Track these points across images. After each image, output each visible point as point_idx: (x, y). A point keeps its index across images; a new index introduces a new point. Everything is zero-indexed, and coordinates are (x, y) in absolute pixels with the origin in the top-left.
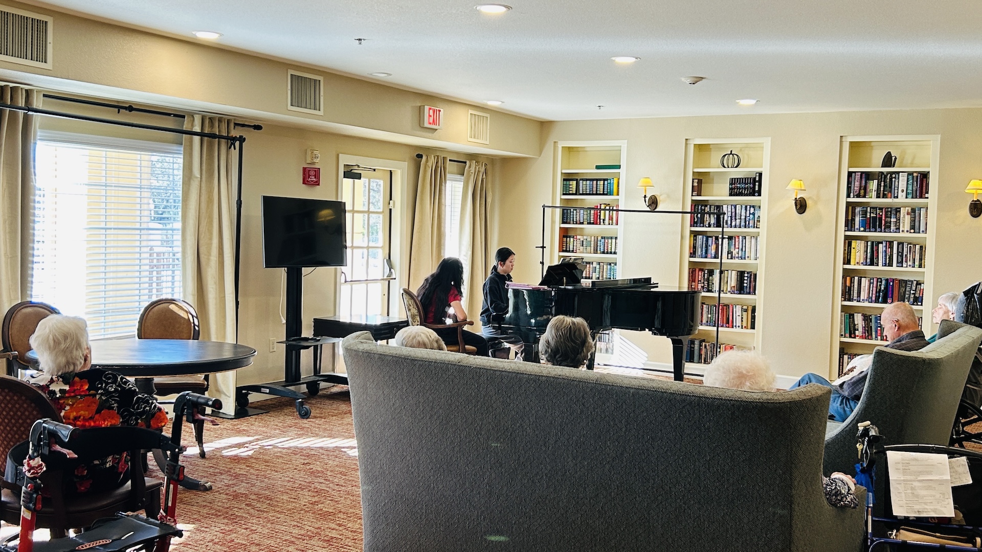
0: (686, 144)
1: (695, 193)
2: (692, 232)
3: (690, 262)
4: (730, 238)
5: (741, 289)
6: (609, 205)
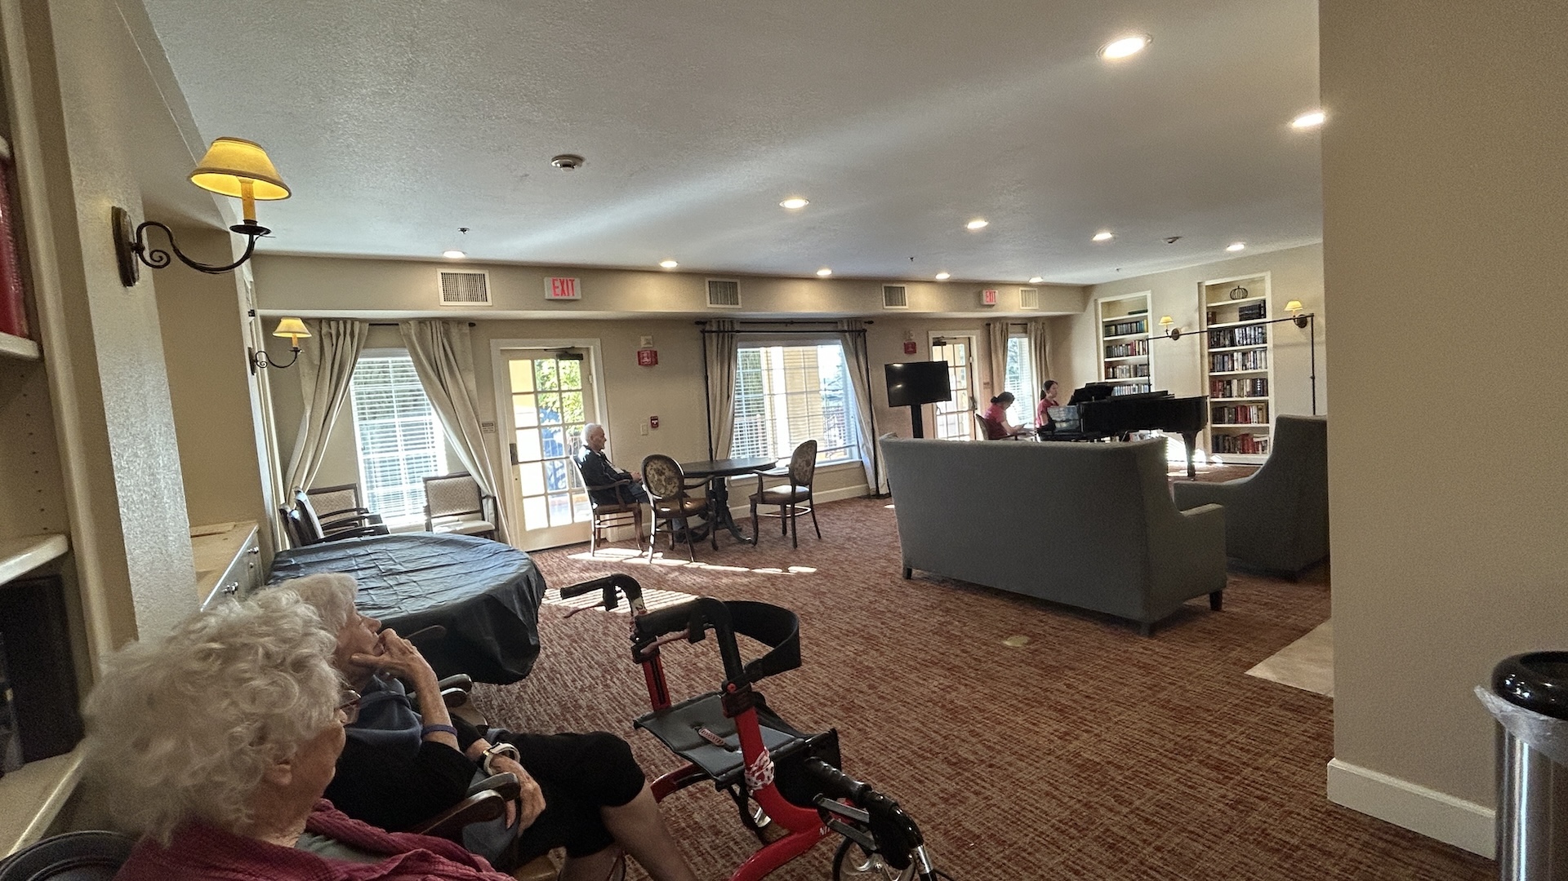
0: (1199, 286)
1: (1210, 323)
2: (1209, 353)
3: (1210, 376)
4: (1244, 354)
5: (1254, 393)
6: (1143, 341)
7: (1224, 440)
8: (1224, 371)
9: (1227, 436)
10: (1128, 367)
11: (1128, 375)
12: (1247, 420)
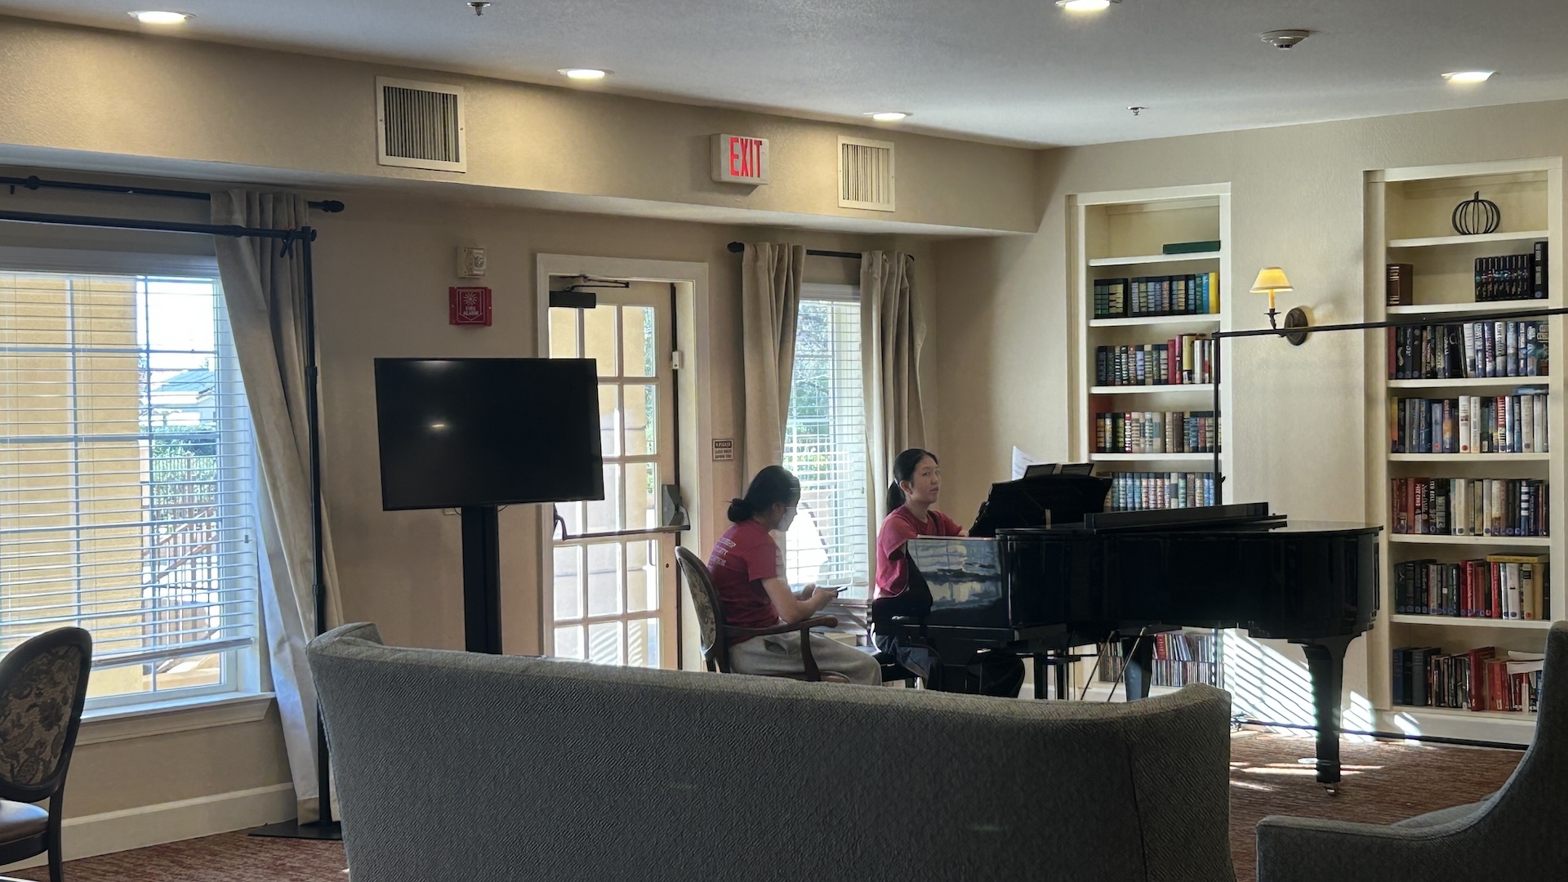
0: (1367, 184)
1: (1395, 299)
2: (1391, 393)
3: (1390, 464)
4: (1488, 401)
6: (1201, 337)
7: (1426, 663)
8: (1430, 451)
9: (1437, 652)
10: (1157, 418)
11: (1157, 442)
12: (1490, 605)
